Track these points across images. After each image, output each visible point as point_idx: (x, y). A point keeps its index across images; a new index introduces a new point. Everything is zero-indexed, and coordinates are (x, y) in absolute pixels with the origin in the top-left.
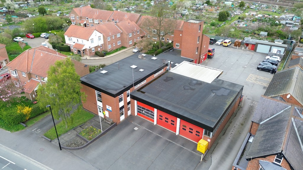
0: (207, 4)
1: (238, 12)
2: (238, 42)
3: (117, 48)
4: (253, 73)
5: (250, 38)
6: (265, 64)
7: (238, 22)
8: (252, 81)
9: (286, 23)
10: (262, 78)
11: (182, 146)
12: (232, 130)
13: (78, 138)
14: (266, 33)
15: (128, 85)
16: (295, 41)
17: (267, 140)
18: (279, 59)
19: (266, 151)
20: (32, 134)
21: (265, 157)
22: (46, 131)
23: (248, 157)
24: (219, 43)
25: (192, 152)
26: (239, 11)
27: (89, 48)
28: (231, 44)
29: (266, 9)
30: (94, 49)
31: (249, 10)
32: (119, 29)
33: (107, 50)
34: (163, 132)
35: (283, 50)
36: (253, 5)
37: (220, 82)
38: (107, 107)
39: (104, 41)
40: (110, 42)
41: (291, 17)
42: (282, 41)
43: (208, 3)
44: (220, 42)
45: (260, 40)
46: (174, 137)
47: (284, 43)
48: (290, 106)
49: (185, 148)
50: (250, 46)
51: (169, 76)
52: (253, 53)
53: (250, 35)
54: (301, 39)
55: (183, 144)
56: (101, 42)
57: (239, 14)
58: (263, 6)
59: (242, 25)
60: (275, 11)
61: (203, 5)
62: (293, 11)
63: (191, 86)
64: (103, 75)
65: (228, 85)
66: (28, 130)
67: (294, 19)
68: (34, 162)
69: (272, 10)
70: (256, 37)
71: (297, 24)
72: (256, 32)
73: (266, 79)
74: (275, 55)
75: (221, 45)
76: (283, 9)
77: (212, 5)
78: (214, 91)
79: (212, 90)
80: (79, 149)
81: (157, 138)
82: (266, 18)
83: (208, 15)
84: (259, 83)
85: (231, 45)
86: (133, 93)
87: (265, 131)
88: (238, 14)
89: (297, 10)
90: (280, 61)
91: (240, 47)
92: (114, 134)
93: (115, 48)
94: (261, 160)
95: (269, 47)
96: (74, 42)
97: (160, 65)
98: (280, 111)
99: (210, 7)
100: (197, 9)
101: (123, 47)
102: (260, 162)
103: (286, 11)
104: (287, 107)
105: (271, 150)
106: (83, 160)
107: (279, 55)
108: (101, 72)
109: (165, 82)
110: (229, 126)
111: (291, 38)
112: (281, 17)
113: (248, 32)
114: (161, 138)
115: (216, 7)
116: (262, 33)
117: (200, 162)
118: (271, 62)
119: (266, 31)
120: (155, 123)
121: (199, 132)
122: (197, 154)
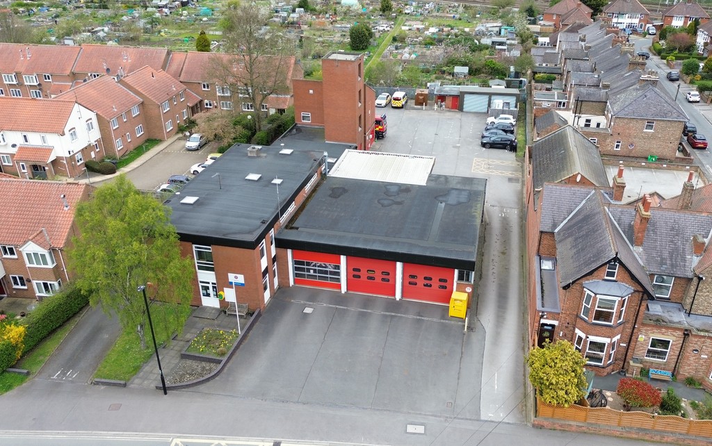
0: (302, 9)
1: (385, 26)
2: (422, 95)
3: (137, 145)
4: (477, 156)
5: (438, 83)
6: (492, 133)
7: (397, 48)
8: (482, 171)
9: (493, 42)
10: (498, 162)
11: (418, 317)
12: (491, 267)
13: (189, 362)
14: (466, 70)
15: (269, 218)
16: (526, 80)
17: (583, 249)
18: (512, 121)
19: (590, 264)
20: (57, 385)
21: (591, 273)
22: (94, 370)
23: (564, 284)
24: (383, 102)
25: (442, 321)
26: (385, 21)
27: (68, 156)
28: (406, 102)
29: (438, 14)
30: (79, 156)
31: (404, 19)
32: (132, 94)
33: (115, 154)
34: (367, 303)
35: (512, 100)
36: (406, 5)
37: (441, 179)
38: (231, 277)
39: (101, 130)
40: (118, 130)
41: (497, 29)
42: (504, 83)
43: (303, 4)
44: (382, 99)
45: (459, 84)
46: (394, 306)
47: (508, 86)
48: (594, 191)
49: (425, 319)
50: (449, 101)
51: (334, 186)
52: (458, 115)
53: (434, 75)
54: (534, 75)
55: (419, 313)
56: (95, 135)
57: (388, 28)
58: (427, 5)
59: (406, 54)
60: (457, 16)
61: (294, 11)
62: (493, 14)
63: (392, 198)
64: (191, 207)
65: (458, 183)
66: (39, 381)
67: (503, 31)
68: (114, 435)
69: (452, 15)
70: (449, 80)
71: (513, 42)
72: (444, 68)
73: (506, 163)
74: (503, 112)
75: (386, 105)
76: (471, 11)
77: (315, 10)
78: (441, 199)
79: (435, 198)
80: (208, 380)
81: (363, 316)
82: (448, 35)
83: (320, 36)
84: (496, 173)
85: (408, 103)
86: (280, 233)
87: (570, 239)
88: (386, 29)
89: (500, 11)
90: (514, 123)
91: (428, 106)
92: (268, 333)
93: (132, 147)
94: (585, 282)
95: (486, 98)
96: (14, 146)
97: (309, 165)
98: (580, 203)
99: (314, 17)
100: (284, 23)
101: (151, 141)
102: (584, 285)
103: (478, 16)
104: (590, 192)
105: (598, 259)
106: (233, 397)
107: (510, 113)
108: (184, 201)
109: (334, 200)
110: (482, 261)
111: (517, 75)
112: (476, 29)
113: (428, 71)
114: (370, 313)
115: (327, 15)
116: (458, 69)
117: (464, 334)
118: (501, 128)
119: (465, 65)
120: (344, 289)
121: (445, 281)
122: (453, 322)
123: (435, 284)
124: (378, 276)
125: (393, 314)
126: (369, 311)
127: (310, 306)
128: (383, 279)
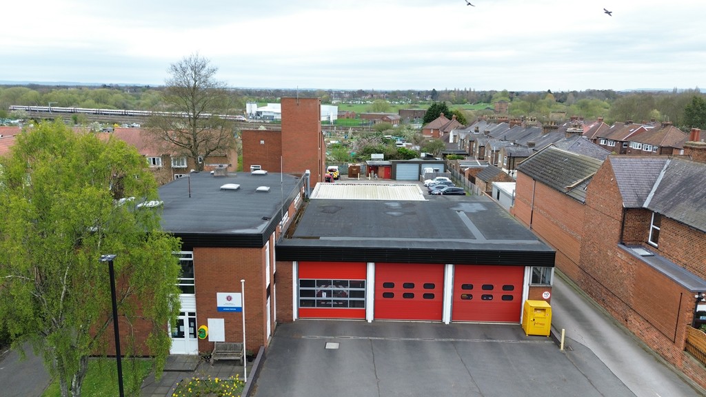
2: (355, 167)
15: (271, 216)
34: (408, 330)
35: (441, 168)
38: (222, 300)
46: (444, 331)
48: (669, 161)
49: (498, 341)
51: (324, 206)
54: (445, 156)
55: (485, 336)
74: (437, 175)
78: (454, 209)
81: (412, 345)
95: (416, 167)
98: (659, 174)
104: (665, 162)
109: (331, 215)
116: (374, 156)
117: (564, 354)
119: (379, 152)
120: (370, 317)
121: (511, 288)
122: (537, 342)
123: (498, 293)
124: (419, 291)
125: (453, 340)
126: (418, 339)
127: (331, 341)
128: (426, 296)
